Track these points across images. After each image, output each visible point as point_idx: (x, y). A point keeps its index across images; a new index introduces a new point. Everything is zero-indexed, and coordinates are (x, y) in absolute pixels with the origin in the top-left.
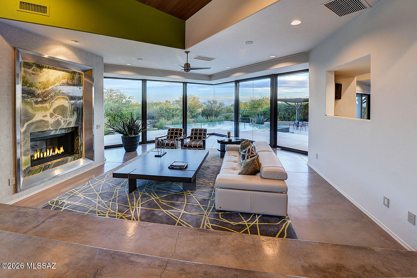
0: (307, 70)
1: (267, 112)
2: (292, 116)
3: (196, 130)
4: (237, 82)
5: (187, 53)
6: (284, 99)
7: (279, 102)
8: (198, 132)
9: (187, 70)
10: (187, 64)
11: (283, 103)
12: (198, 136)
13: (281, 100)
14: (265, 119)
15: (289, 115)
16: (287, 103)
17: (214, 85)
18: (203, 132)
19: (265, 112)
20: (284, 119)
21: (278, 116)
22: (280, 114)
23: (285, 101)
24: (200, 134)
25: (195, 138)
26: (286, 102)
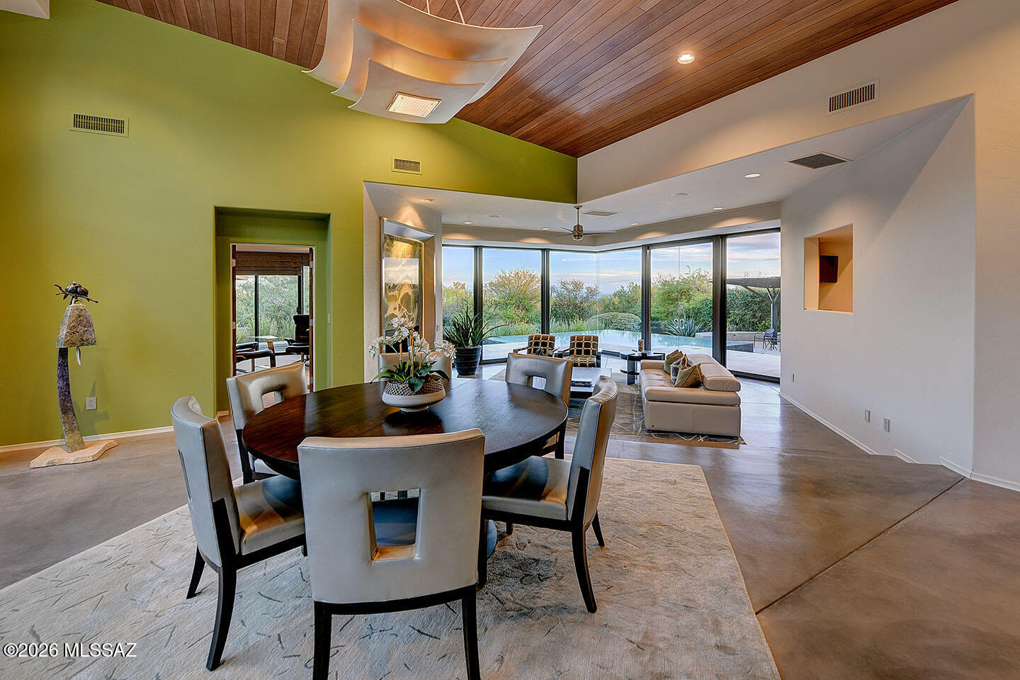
0: (778, 229)
1: (701, 309)
2: (761, 319)
3: (580, 338)
4: (647, 247)
5: (578, 208)
6: (741, 280)
7: (729, 287)
8: (584, 342)
9: (578, 236)
10: (578, 226)
11: (740, 288)
12: (583, 349)
13: (733, 282)
14: (697, 328)
15: (754, 316)
16: (748, 289)
17: (596, 252)
18: (592, 342)
19: (696, 311)
20: (742, 325)
21: (728, 320)
22: (734, 313)
23: (745, 283)
24: (587, 345)
25: (579, 352)
26: (746, 287)
